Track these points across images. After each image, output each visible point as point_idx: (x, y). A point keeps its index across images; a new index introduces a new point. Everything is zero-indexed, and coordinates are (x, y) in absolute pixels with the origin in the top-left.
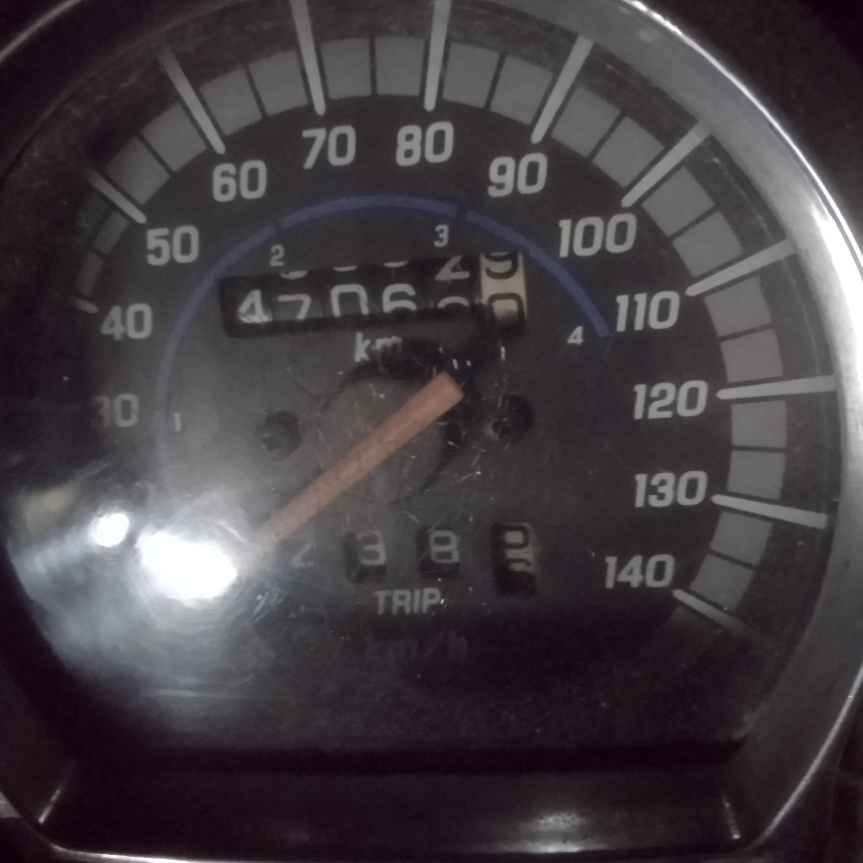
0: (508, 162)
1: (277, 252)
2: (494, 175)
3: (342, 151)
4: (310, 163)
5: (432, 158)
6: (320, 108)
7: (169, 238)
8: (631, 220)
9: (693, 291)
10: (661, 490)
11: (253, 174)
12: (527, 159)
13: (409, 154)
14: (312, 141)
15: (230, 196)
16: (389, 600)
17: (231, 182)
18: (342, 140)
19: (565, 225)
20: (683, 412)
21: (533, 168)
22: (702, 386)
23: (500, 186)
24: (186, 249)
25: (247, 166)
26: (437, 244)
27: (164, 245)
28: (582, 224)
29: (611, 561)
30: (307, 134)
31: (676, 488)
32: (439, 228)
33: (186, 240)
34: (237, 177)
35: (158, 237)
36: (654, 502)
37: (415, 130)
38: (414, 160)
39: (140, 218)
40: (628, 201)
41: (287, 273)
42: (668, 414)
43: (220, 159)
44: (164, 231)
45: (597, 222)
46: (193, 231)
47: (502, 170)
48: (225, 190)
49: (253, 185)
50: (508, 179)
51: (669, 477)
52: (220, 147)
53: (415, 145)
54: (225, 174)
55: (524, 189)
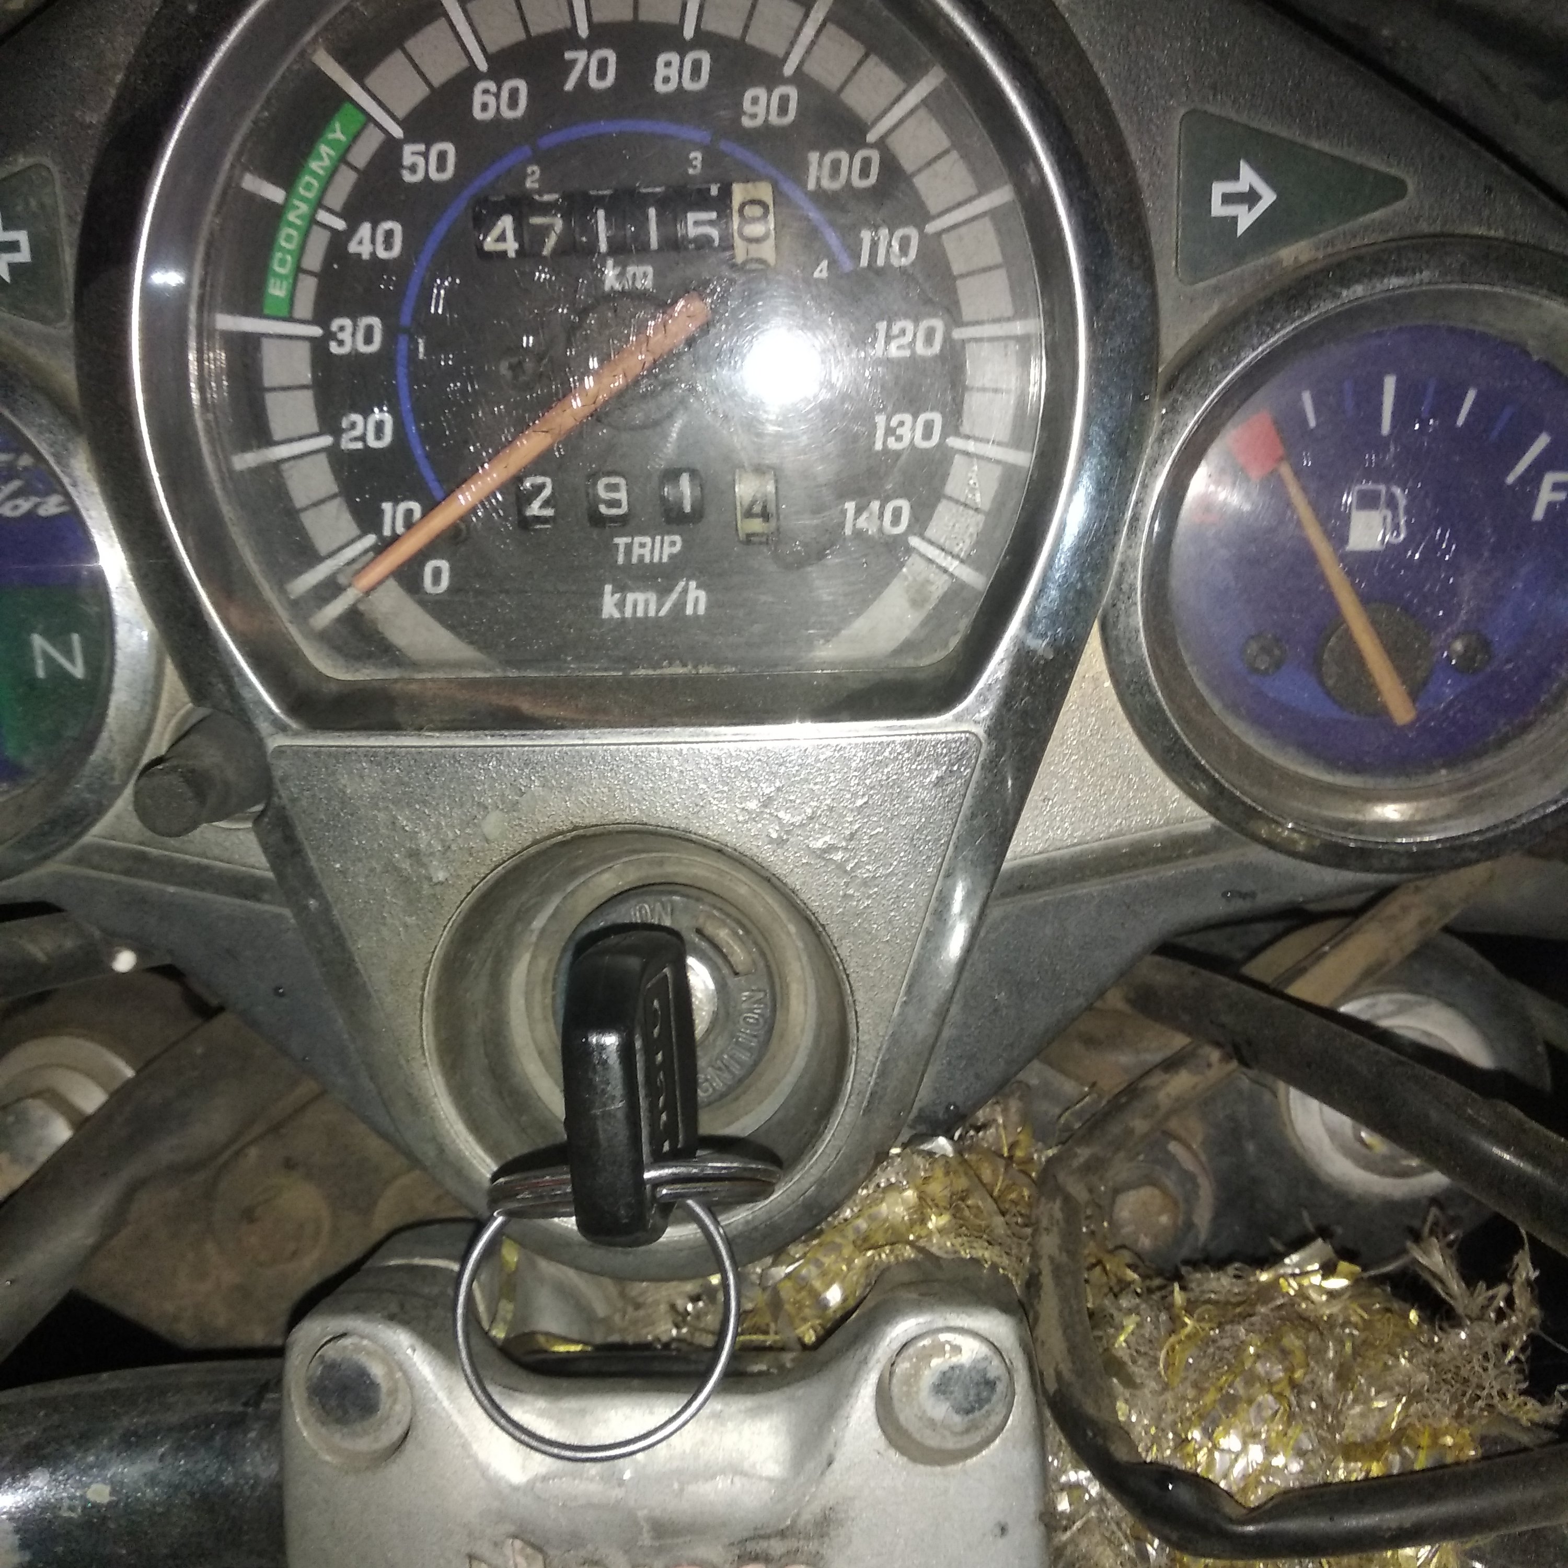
0: (761, 92)
1: (533, 173)
2: (747, 105)
3: (602, 74)
4: (569, 86)
5: (688, 85)
6: (583, 31)
7: (426, 155)
8: (875, 155)
9: (931, 228)
10: (899, 432)
11: (514, 93)
12: (778, 92)
13: (666, 80)
14: (574, 62)
15: (490, 114)
16: (629, 548)
17: (491, 100)
18: (603, 64)
19: (814, 157)
20: (920, 349)
21: (784, 100)
22: (938, 324)
23: (754, 116)
24: (441, 167)
25: (508, 85)
26: (691, 171)
27: (421, 161)
28: (830, 156)
29: (850, 506)
30: (568, 55)
31: (913, 429)
32: (692, 155)
33: (442, 156)
34: (497, 96)
35: (413, 153)
36: (892, 444)
37: (674, 58)
38: (672, 86)
39: (397, 132)
40: (871, 137)
41: (541, 195)
42: (907, 353)
43: (481, 77)
44: (421, 147)
45: (844, 156)
46: (450, 148)
47: (755, 101)
48: (485, 107)
49: (513, 102)
50: (761, 109)
51: (907, 418)
52: (483, 66)
53: (673, 73)
54: (486, 92)
55: (774, 119)
